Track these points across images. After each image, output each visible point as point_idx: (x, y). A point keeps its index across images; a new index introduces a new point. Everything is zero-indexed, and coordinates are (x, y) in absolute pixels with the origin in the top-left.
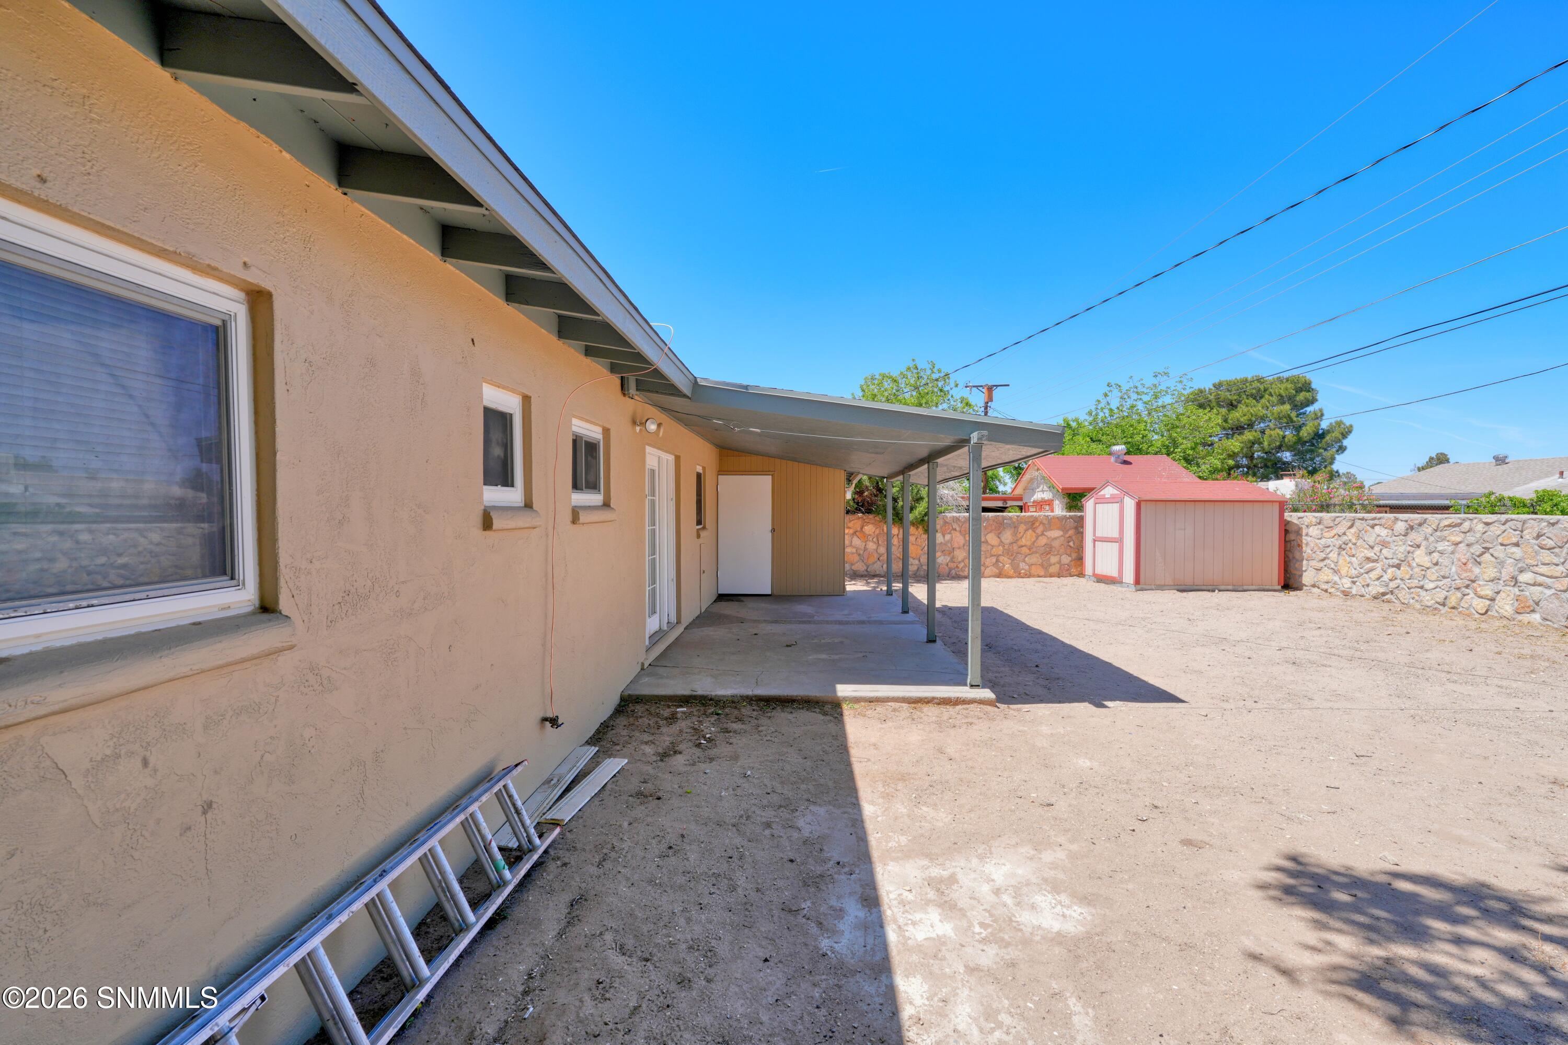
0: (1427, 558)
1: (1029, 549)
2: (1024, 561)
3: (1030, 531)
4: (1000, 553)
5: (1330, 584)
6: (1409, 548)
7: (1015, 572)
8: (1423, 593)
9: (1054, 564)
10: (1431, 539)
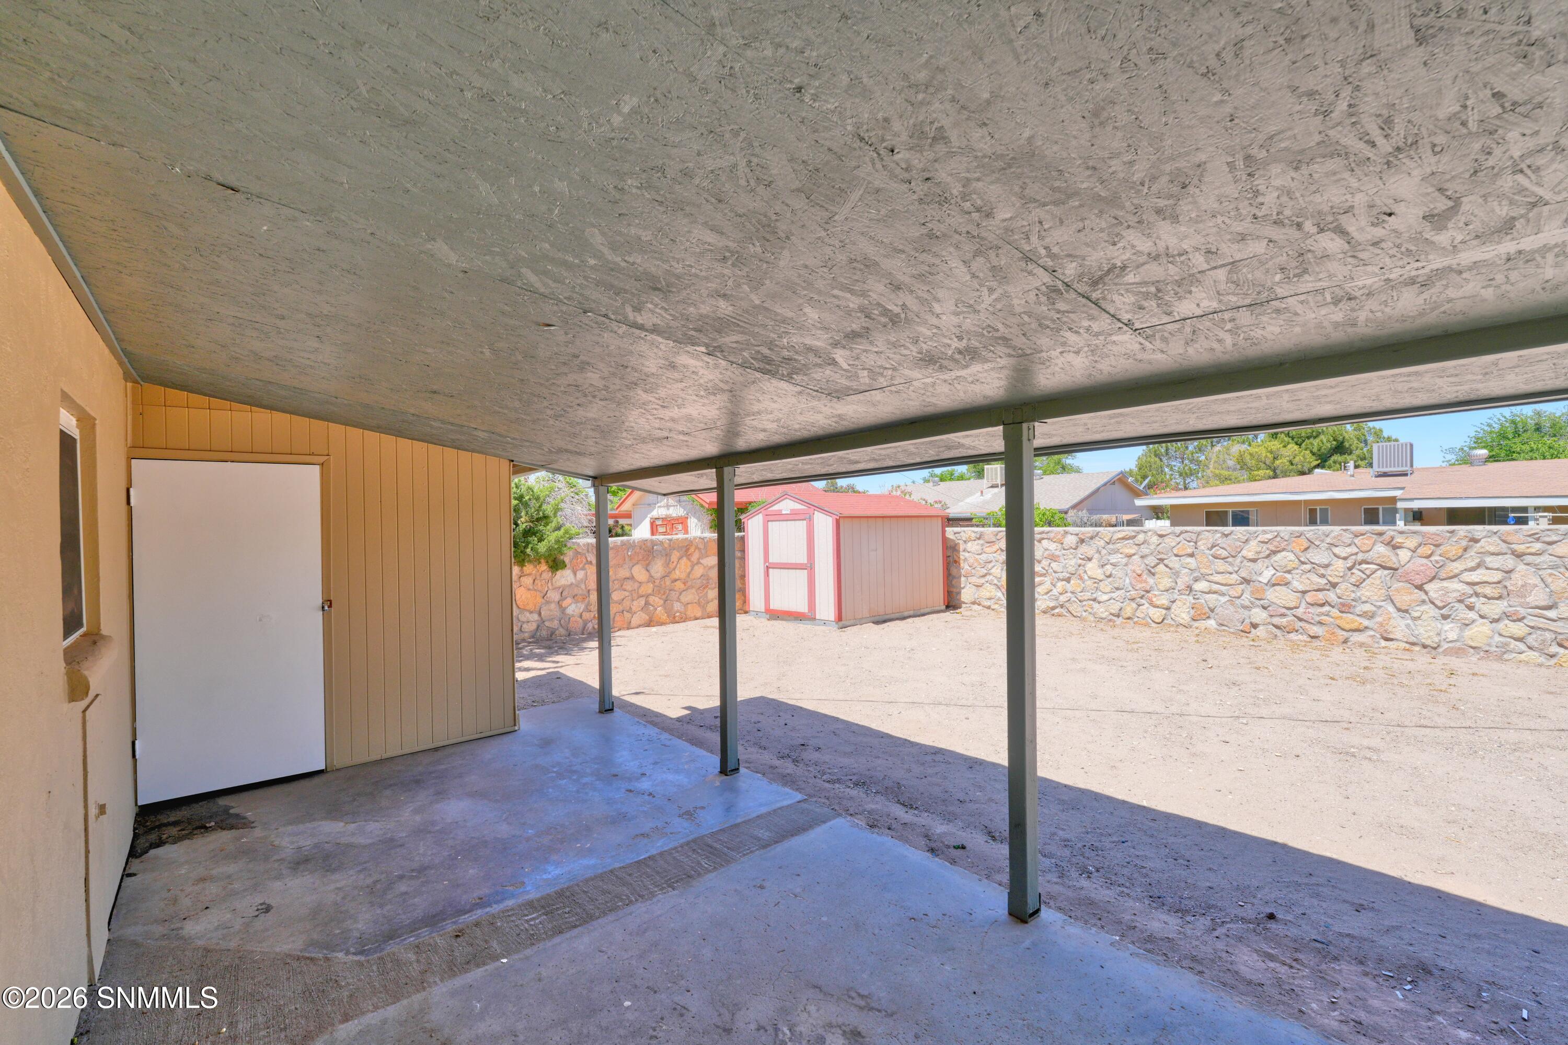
0: (1100, 571)
1: (684, 584)
2: (679, 600)
3: (685, 558)
4: (650, 591)
5: (993, 601)
6: (1080, 561)
7: (668, 616)
8: (1096, 605)
9: (712, 601)
10: (1104, 552)
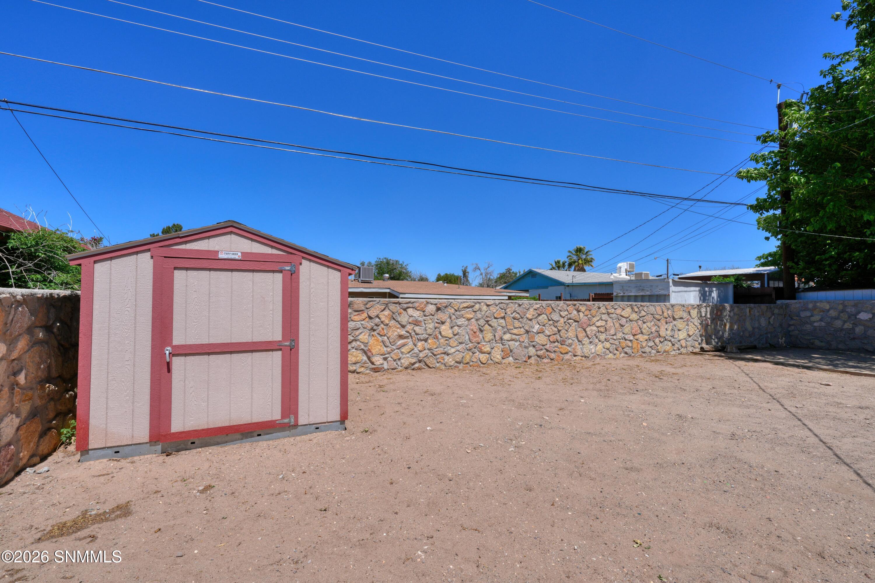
0: (450, 331)
5: (358, 365)
6: (437, 325)
8: (446, 357)
10: (454, 317)
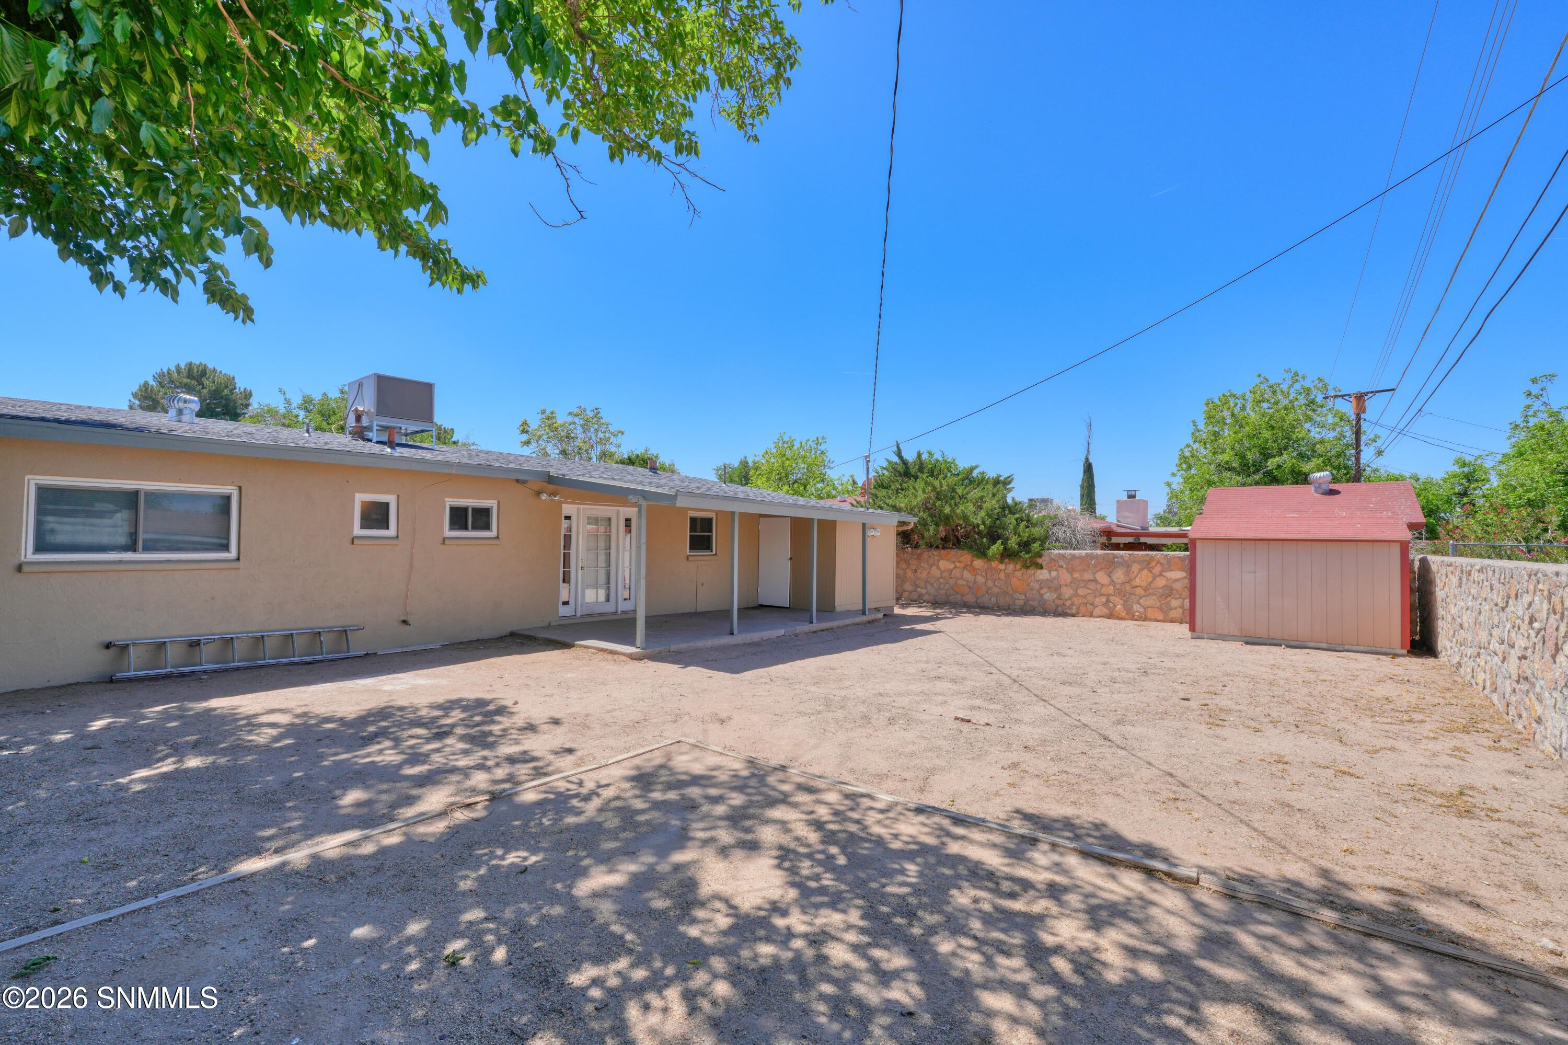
1: (1145, 590)
2: (1138, 603)
3: (1146, 571)
4: (1111, 592)
7: (1127, 614)
9: (1176, 608)
